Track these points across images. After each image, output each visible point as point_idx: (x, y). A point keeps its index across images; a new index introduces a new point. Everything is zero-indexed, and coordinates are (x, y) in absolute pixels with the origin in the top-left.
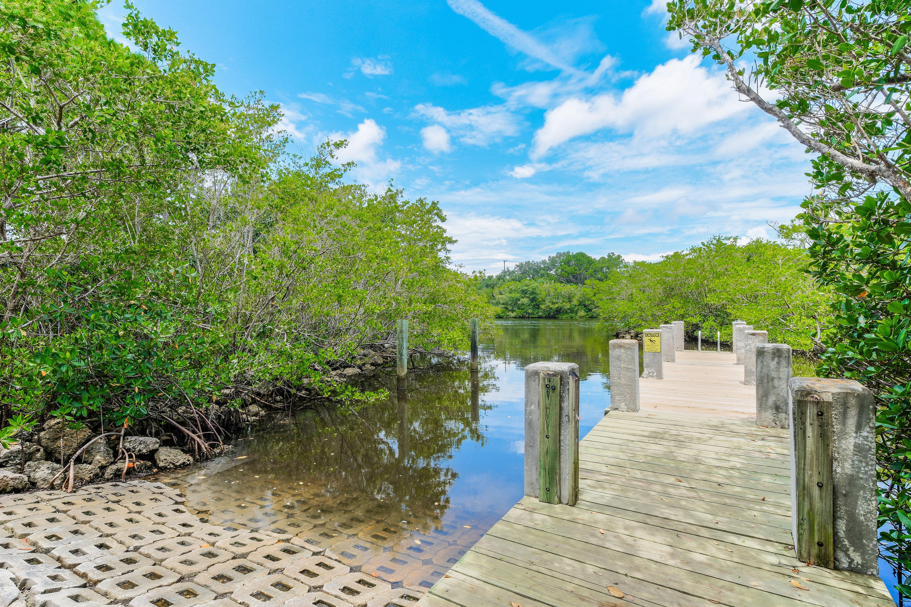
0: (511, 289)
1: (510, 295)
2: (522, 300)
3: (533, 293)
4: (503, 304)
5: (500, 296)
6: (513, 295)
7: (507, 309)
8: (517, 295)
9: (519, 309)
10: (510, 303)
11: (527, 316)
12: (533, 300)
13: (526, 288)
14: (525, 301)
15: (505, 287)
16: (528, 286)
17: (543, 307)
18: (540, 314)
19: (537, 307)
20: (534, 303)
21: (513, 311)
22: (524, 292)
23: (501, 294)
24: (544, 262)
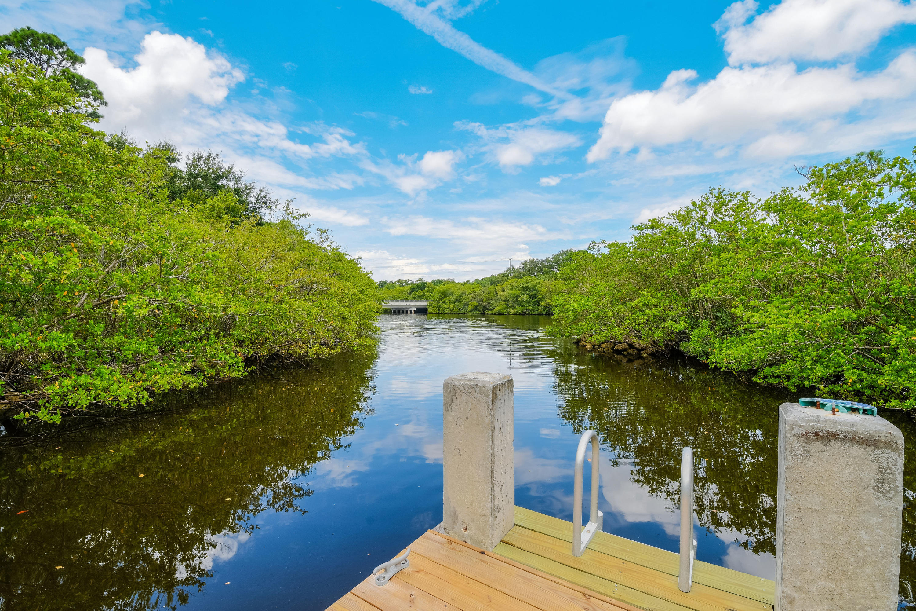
0: (512, 286)
1: (510, 292)
2: (522, 297)
3: (533, 290)
4: (505, 301)
5: (502, 293)
6: (514, 292)
7: (507, 305)
8: (518, 292)
9: (519, 305)
10: (510, 299)
11: (527, 313)
12: (533, 297)
13: (527, 285)
14: (526, 297)
15: (507, 284)
16: (529, 283)
17: (542, 304)
18: (540, 311)
19: (538, 304)
20: (534, 300)
21: (513, 308)
22: (525, 289)
23: (504, 291)
24: (548, 260)
